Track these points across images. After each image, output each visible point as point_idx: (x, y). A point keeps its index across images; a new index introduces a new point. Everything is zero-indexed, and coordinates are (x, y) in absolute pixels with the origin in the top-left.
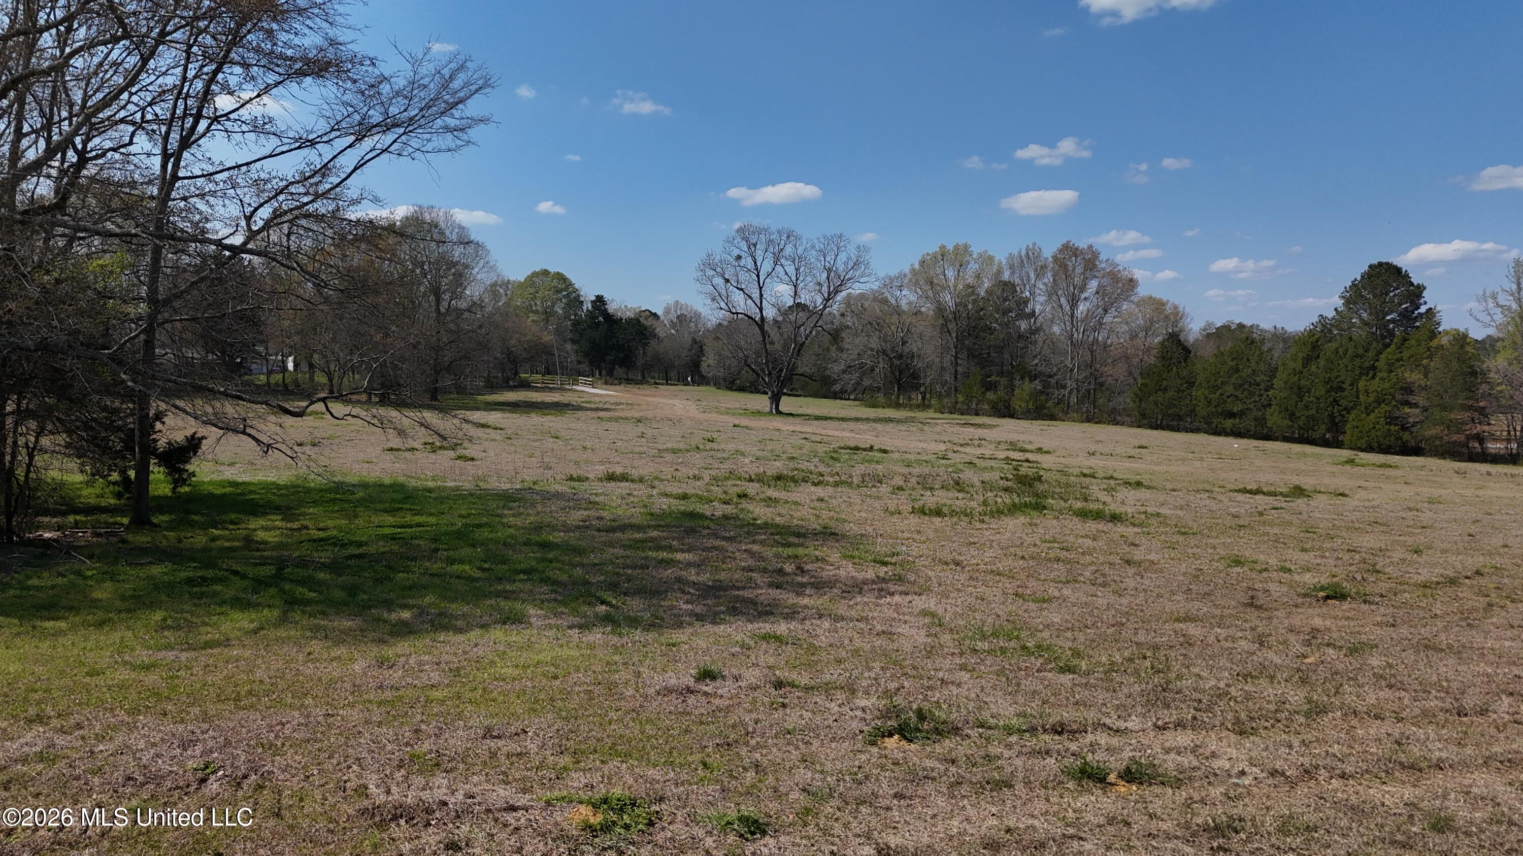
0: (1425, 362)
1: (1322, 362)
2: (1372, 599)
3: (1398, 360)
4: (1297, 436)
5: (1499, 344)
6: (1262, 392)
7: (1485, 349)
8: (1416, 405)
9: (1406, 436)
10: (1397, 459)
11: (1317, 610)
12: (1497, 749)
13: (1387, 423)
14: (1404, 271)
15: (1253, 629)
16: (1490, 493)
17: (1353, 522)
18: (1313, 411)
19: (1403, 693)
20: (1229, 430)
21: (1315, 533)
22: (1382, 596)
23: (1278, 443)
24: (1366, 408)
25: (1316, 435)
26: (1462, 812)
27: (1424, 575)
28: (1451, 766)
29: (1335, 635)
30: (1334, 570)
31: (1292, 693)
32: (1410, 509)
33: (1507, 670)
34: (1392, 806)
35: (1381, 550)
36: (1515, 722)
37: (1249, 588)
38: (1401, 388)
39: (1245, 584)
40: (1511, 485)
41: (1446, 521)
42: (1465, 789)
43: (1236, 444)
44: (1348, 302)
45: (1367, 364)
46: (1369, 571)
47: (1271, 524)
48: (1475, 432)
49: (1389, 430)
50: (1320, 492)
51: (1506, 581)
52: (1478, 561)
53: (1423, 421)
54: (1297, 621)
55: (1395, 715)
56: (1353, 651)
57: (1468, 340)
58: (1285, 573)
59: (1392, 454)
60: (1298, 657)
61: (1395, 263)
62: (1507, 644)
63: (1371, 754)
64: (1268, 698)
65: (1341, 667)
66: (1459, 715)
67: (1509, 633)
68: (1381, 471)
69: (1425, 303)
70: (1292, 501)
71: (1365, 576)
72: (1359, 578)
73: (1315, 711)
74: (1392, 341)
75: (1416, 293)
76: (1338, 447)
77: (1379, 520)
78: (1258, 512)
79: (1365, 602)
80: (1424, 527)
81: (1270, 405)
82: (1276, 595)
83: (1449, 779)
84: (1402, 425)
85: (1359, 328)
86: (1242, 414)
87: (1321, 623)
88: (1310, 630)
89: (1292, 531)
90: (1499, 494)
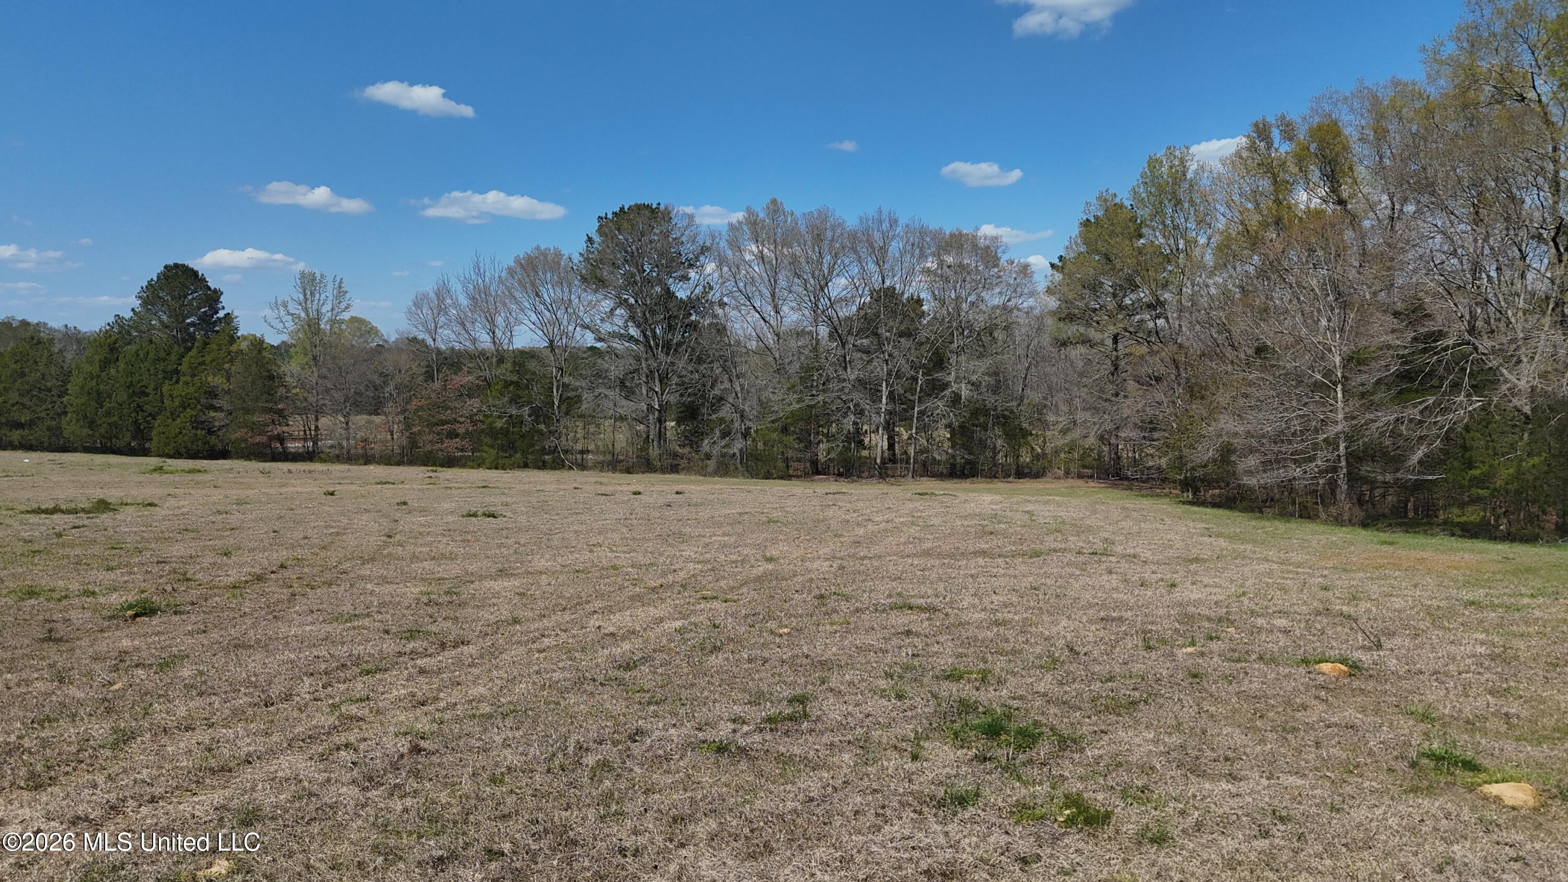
0: (226, 366)
1: (122, 365)
2: (182, 608)
3: (201, 364)
4: (99, 445)
5: (292, 350)
6: (55, 399)
7: (281, 354)
8: (220, 409)
9: (213, 440)
10: (205, 463)
11: (126, 631)
12: (299, 729)
13: (193, 428)
14: (200, 274)
15: (51, 666)
16: (291, 489)
17: (162, 532)
18: (115, 418)
19: (214, 698)
20: (16, 443)
21: (122, 548)
22: (193, 604)
23: (77, 454)
24: (172, 413)
25: (120, 443)
26: (267, 799)
27: (234, 576)
28: (258, 758)
29: (144, 654)
30: (143, 585)
31: (97, 726)
32: (219, 512)
33: (307, 653)
34: (203, 815)
35: (191, 557)
36: (315, 700)
37: (46, 621)
38: (206, 393)
39: (41, 617)
40: (309, 481)
41: (253, 521)
42: (271, 776)
43: (26, 459)
44: (145, 302)
45: (170, 368)
46: (179, 580)
47: (72, 546)
48: (276, 433)
49: (196, 435)
50: (127, 504)
51: (306, 570)
52: (283, 555)
53: (228, 425)
54: (102, 647)
55: (206, 722)
56: (164, 666)
57: (265, 345)
58: (88, 597)
59: (200, 458)
60: (103, 686)
61: (191, 266)
62: (308, 628)
63: (181, 769)
64: (69, 740)
65: (150, 686)
66: (267, 706)
67: (309, 619)
68: (190, 477)
69: (223, 308)
70: (97, 517)
71: (175, 586)
72: (169, 588)
73: (123, 739)
74: (193, 344)
75: (213, 298)
76: (146, 456)
77: (189, 527)
78: (56, 534)
79: (175, 613)
80: (233, 529)
81: (65, 413)
82: (77, 623)
83: (256, 771)
84: (209, 429)
85: (159, 330)
86: (31, 424)
87: (130, 644)
88: (117, 654)
89: (96, 550)
90: (299, 489)
